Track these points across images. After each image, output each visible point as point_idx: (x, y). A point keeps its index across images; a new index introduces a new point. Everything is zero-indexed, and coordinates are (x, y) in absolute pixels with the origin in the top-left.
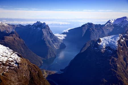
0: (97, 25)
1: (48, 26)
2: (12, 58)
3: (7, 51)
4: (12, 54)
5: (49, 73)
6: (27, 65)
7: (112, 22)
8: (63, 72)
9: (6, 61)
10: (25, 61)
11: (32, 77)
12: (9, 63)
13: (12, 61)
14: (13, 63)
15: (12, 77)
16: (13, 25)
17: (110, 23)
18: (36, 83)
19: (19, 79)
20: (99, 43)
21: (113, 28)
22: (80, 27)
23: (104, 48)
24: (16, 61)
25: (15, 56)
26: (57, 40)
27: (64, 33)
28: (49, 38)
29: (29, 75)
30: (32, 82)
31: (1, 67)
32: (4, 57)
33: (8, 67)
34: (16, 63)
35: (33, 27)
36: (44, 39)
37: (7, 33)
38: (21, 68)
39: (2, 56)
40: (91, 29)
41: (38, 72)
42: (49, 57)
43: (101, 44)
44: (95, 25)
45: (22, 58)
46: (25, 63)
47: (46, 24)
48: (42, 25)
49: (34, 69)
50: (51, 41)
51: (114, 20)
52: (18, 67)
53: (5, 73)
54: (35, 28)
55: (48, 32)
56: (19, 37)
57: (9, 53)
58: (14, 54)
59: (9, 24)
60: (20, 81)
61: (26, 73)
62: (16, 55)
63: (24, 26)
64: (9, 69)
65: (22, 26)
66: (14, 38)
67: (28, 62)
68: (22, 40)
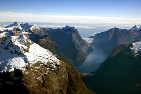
0: (123, 30)
1: (77, 30)
2: (52, 60)
3: (47, 54)
4: (52, 56)
5: (81, 75)
6: (65, 67)
7: (138, 27)
8: (93, 74)
9: (47, 63)
10: (64, 64)
11: (71, 79)
12: (50, 65)
13: (52, 63)
14: (53, 65)
15: (53, 78)
16: (44, 29)
17: (136, 28)
18: (75, 85)
19: (59, 80)
20: (131, 48)
21: (139, 33)
22: (106, 32)
23: (137, 52)
24: (56, 64)
25: (55, 59)
26: (85, 44)
27: (91, 37)
28: (77, 41)
29: (67, 77)
30: (71, 84)
31: (43, 68)
32: (45, 59)
33: (49, 69)
34: (56, 65)
35: (62, 31)
36: (73, 42)
37: (41, 35)
38: (60, 70)
39: (43, 58)
40: (118, 33)
41: (76, 74)
42: (78, 59)
43: (133, 48)
44: (121, 30)
45: (61, 61)
46: (63, 66)
47: (75, 28)
48: (72, 29)
49: (72, 72)
50: (80, 45)
51: (139, 25)
52: (58, 69)
53: (46, 74)
54: (64, 32)
55: (77, 36)
56: (52, 40)
57: (49, 56)
58: (53, 56)
59: (40, 28)
60: (60, 82)
61: (65, 75)
62: (56, 57)
63: (54, 30)
64: (50, 70)
65: (53, 29)
66: (48, 41)
67: (66, 65)
68: (54, 43)
